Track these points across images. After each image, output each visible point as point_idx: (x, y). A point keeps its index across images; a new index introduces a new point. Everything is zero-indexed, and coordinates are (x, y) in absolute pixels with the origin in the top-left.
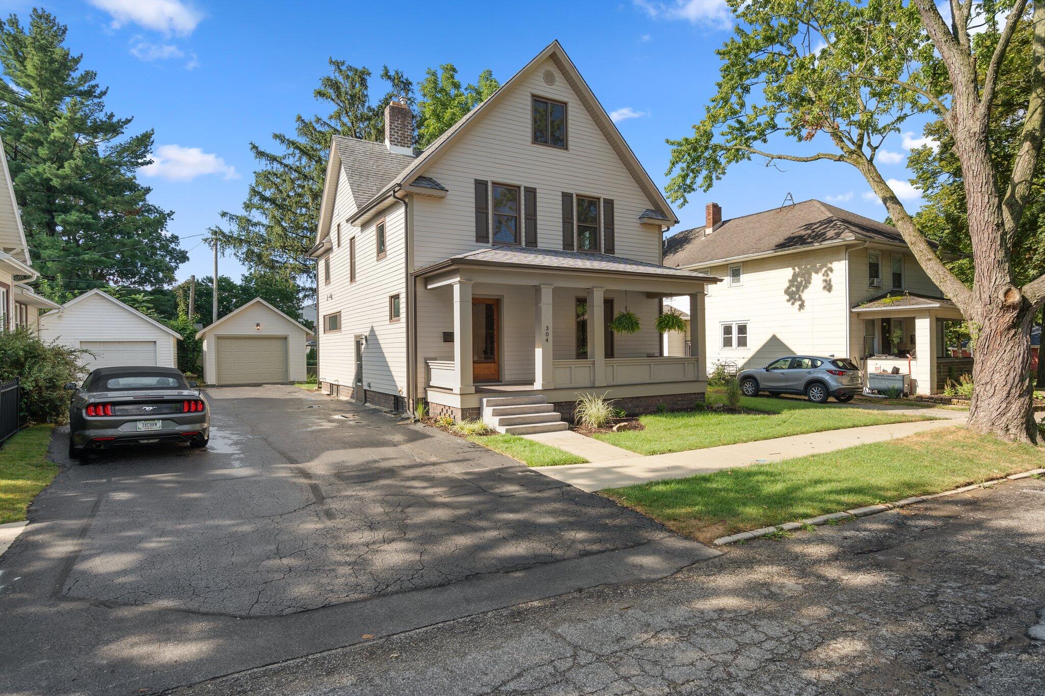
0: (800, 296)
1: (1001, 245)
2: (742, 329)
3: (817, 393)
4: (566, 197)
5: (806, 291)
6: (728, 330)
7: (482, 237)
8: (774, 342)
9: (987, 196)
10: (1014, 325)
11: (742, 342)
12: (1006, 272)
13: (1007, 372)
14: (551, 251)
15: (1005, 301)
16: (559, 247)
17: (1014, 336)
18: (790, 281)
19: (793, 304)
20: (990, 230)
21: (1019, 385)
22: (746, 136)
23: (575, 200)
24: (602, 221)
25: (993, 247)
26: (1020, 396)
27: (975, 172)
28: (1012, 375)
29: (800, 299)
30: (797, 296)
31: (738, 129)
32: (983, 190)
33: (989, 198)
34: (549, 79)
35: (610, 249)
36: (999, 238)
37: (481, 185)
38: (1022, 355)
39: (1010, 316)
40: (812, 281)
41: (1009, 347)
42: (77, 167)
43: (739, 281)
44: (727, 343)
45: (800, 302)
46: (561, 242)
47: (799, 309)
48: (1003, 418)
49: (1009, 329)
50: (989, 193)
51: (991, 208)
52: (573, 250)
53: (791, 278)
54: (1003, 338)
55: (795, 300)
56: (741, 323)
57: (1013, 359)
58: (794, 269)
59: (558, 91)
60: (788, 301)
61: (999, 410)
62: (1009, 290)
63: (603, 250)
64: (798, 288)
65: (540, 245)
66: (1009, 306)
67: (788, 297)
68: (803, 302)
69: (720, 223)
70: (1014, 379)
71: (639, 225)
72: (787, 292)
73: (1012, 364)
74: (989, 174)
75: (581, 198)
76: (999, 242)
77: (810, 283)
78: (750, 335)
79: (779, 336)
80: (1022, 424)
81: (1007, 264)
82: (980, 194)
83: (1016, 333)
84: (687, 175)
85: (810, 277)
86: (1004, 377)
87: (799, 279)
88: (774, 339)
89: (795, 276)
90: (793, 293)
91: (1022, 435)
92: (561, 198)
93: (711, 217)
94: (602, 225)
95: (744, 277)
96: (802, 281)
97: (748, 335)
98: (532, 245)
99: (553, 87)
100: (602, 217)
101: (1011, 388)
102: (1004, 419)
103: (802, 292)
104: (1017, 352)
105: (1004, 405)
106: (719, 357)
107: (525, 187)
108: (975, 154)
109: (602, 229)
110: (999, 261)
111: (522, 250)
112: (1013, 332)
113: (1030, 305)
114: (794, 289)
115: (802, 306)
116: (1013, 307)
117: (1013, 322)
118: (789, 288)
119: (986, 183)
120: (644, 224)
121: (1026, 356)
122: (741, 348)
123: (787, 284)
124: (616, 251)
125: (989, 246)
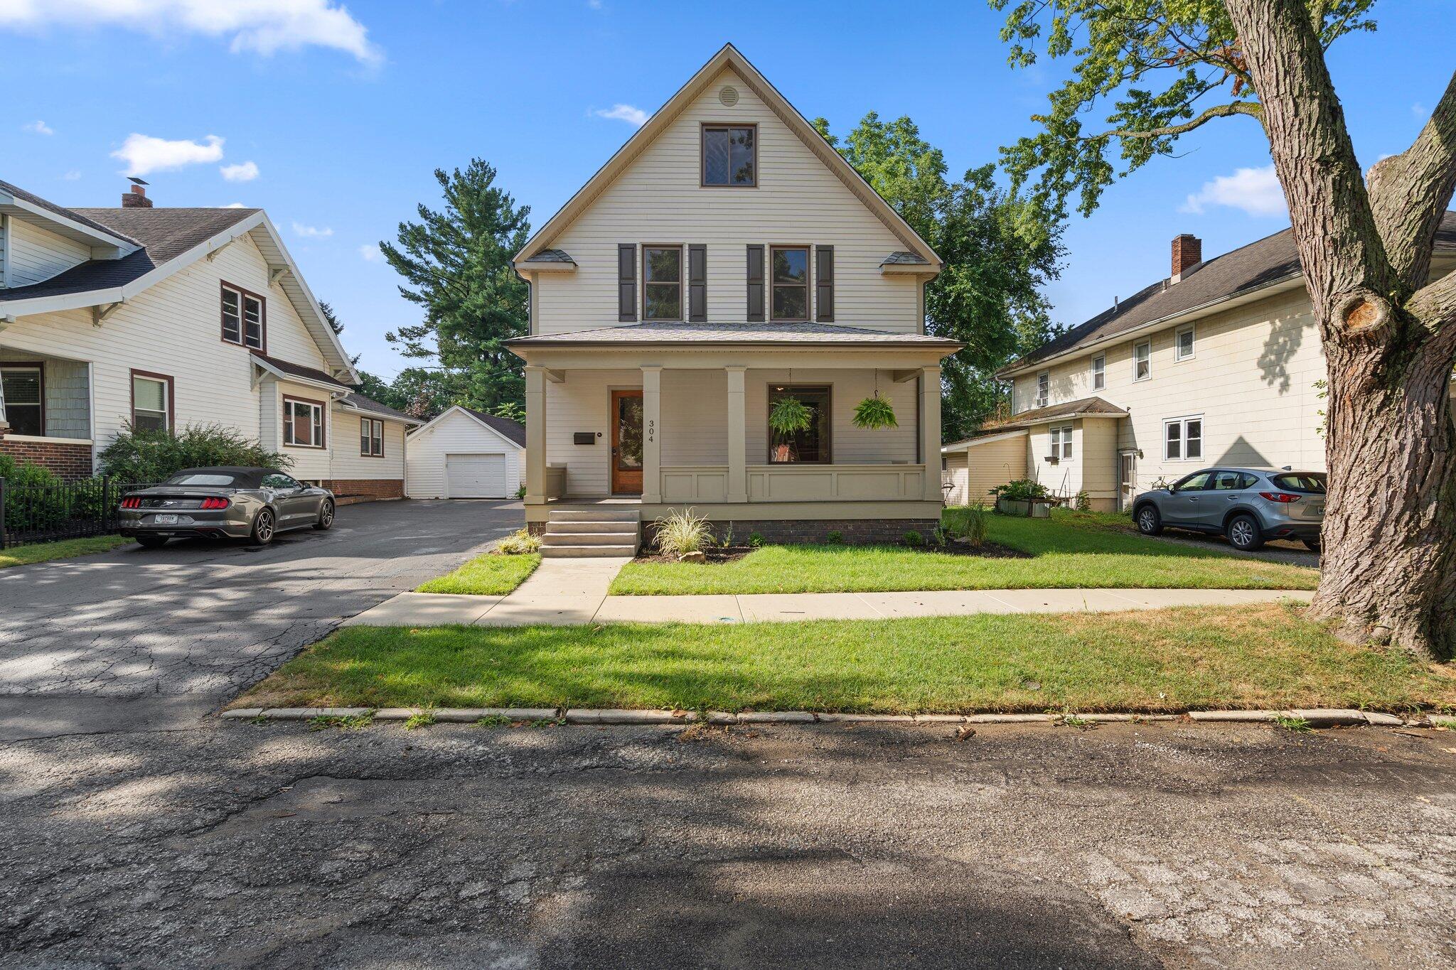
0: (1282, 369)
1: (1337, 204)
2: (1194, 429)
3: (1243, 532)
4: (754, 251)
5: (1292, 359)
6: (1174, 431)
7: (626, 314)
8: (1241, 448)
9: (1291, 104)
10: (1378, 381)
11: (1194, 450)
12: (1356, 262)
13: (1372, 487)
14: (730, 325)
15: (1346, 327)
16: (743, 318)
17: (1383, 405)
18: (1266, 345)
19: (1271, 383)
20: (1308, 176)
21: (1406, 517)
22: (1153, 114)
23: (767, 253)
24: (814, 277)
25: (1319, 211)
26: (1408, 542)
27: (1261, 55)
28: (1383, 495)
29: (1283, 373)
30: (1278, 368)
31: (1138, 105)
32: (1282, 90)
33: (1296, 105)
34: (729, 97)
35: (827, 314)
36: (1330, 189)
37: (626, 251)
38: (1408, 450)
39: (1366, 360)
40: (1303, 341)
41: (1375, 432)
42: (489, 295)
43: (1190, 351)
44: (1173, 451)
45: (1281, 380)
46: (745, 312)
47: (1281, 391)
48: (1364, 591)
49: (1368, 390)
50: (1296, 93)
51: (1305, 126)
52: (764, 320)
53: (1267, 338)
54: (1359, 413)
55: (1275, 376)
56: (1193, 419)
57: (1387, 458)
58: (1273, 323)
59: (744, 110)
60: (1263, 378)
61: (1357, 572)
62: (1359, 302)
63: (814, 317)
64: (1279, 354)
65: (711, 318)
66: (1358, 339)
67: (1262, 372)
68: (1287, 378)
69: (1196, 266)
70: (1390, 503)
71: (880, 277)
72: (1262, 364)
73: (1383, 469)
74: (1291, 52)
75: (778, 251)
76: (1330, 199)
77: (1299, 345)
78: (1205, 439)
79: (1248, 439)
80: (1410, 607)
81: (1359, 245)
82: (1276, 102)
83: (1387, 398)
84: (1046, 195)
85: (1300, 336)
86: (1364, 499)
87: (1281, 340)
88: (1241, 442)
89: (1275, 334)
90: (1272, 364)
91: (1406, 631)
92: (745, 253)
93: (1179, 257)
94: (814, 282)
95: (1197, 345)
96: (1285, 341)
97: (1202, 438)
98: (699, 316)
99: (736, 107)
100: (814, 271)
101: (1382, 525)
102: (1367, 591)
103: (1286, 362)
104: (1394, 443)
105: (1366, 562)
106: (1161, 473)
107: (690, 245)
108: (1254, 16)
109: (814, 288)
110: (1334, 240)
111: (686, 326)
112: (1379, 397)
113: (1426, 333)
114: (1273, 357)
115: (1285, 386)
116: (1370, 339)
117: (1374, 374)
118: (1264, 356)
119: (1286, 73)
120: (885, 274)
121: (1422, 450)
122: (1193, 459)
123: (1262, 350)
124: (836, 317)
125: (1310, 211)
